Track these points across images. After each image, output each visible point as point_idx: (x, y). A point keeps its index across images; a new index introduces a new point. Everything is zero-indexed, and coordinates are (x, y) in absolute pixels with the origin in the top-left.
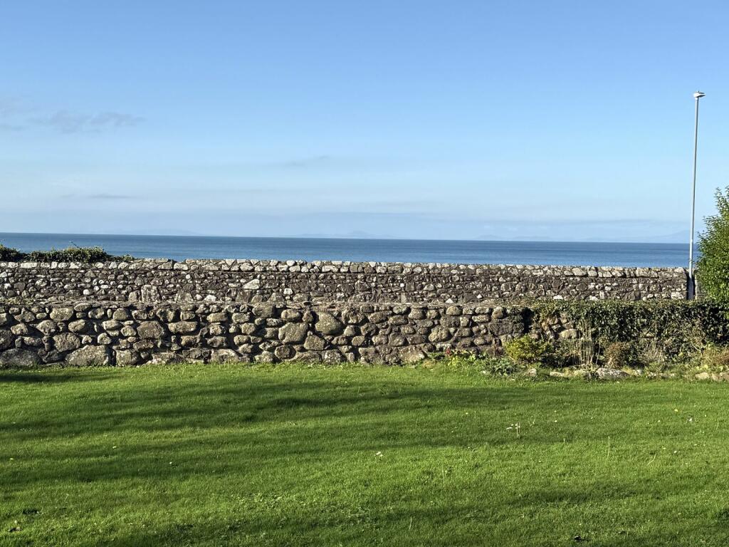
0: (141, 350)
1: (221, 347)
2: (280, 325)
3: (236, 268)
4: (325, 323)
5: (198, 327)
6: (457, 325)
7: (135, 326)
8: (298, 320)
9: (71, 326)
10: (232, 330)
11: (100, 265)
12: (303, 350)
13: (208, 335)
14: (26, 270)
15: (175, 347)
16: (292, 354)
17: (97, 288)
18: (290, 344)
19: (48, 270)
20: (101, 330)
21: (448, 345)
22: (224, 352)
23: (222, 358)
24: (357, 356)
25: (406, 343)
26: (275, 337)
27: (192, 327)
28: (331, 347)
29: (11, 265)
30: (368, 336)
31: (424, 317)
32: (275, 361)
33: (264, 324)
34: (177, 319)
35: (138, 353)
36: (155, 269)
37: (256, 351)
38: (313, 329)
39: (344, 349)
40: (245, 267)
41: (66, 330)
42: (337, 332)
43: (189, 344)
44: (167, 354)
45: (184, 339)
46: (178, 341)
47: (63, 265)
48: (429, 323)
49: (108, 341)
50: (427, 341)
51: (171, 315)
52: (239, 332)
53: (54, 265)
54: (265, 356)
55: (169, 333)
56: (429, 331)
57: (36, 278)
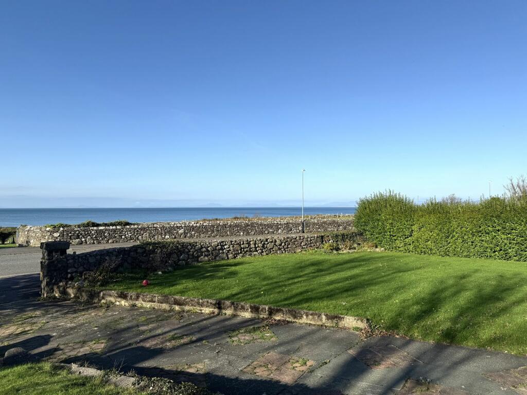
0: (235, 254)
1: (254, 251)
2: (268, 244)
3: (175, 226)
4: (278, 242)
5: (249, 246)
6: (307, 241)
7: (233, 247)
8: (272, 242)
9: (217, 247)
10: (257, 246)
11: (128, 227)
12: (273, 251)
13: (251, 248)
14: (101, 230)
15: (243, 252)
16: (271, 252)
17: (127, 235)
18: (271, 249)
19: (109, 230)
20: (225, 249)
21: (306, 247)
22: (255, 253)
23: (255, 255)
24: (285, 251)
25: (296, 247)
26: (267, 247)
27: (247, 246)
28: (280, 249)
29: (95, 228)
30: (288, 245)
31: (300, 239)
32: (267, 254)
33: (264, 244)
34: (243, 244)
35: (234, 255)
36: (148, 227)
37: (262, 252)
38: (275, 244)
39: (283, 249)
40: (179, 225)
41: (216, 249)
42: (280, 245)
43: (247, 251)
44: (241, 255)
45: (245, 250)
46: (244, 250)
47: (114, 227)
48: (301, 241)
49: (227, 252)
50: (301, 246)
51: (242, 243)
52: (258, 247)
53: (111, 227)
54: (264, 254)
55: (241, 248)
56: (301, 243)
57: (105, 233)
